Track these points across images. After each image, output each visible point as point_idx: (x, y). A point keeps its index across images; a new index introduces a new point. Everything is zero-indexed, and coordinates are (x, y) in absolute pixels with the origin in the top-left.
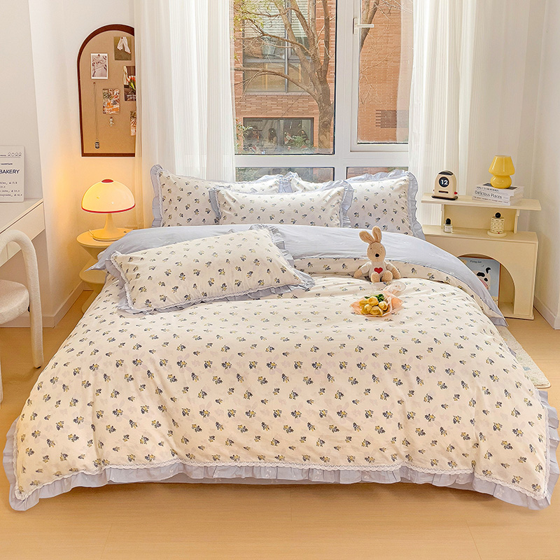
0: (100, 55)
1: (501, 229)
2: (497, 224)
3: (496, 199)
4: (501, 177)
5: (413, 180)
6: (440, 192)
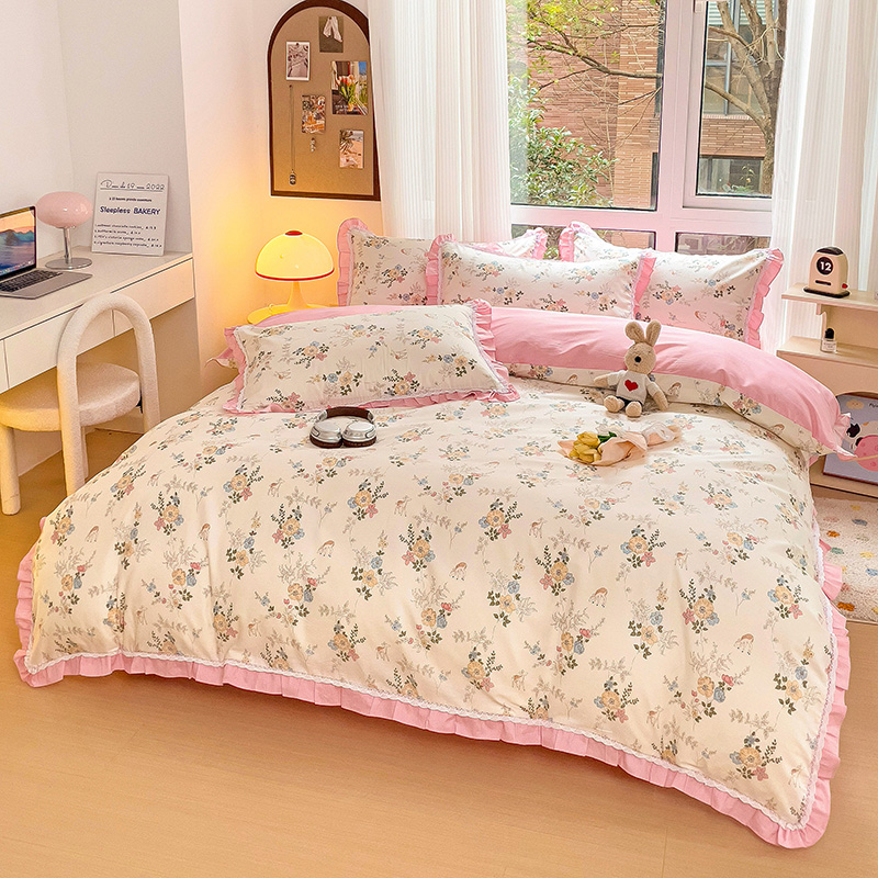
0: (300, 44)
6: (817, 282)
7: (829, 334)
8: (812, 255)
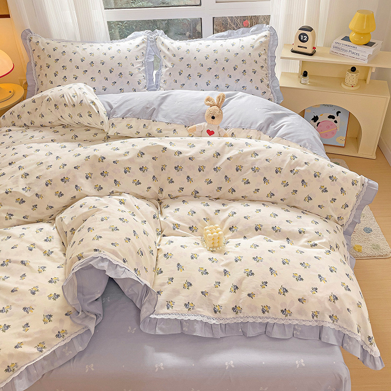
1: (355, 83)
2: (352, 78)
3: (353, 55)
4: (361, 34)
5: (273, 34)
6: (298, 46)
7: (305, 74)
8: (295, 32)
